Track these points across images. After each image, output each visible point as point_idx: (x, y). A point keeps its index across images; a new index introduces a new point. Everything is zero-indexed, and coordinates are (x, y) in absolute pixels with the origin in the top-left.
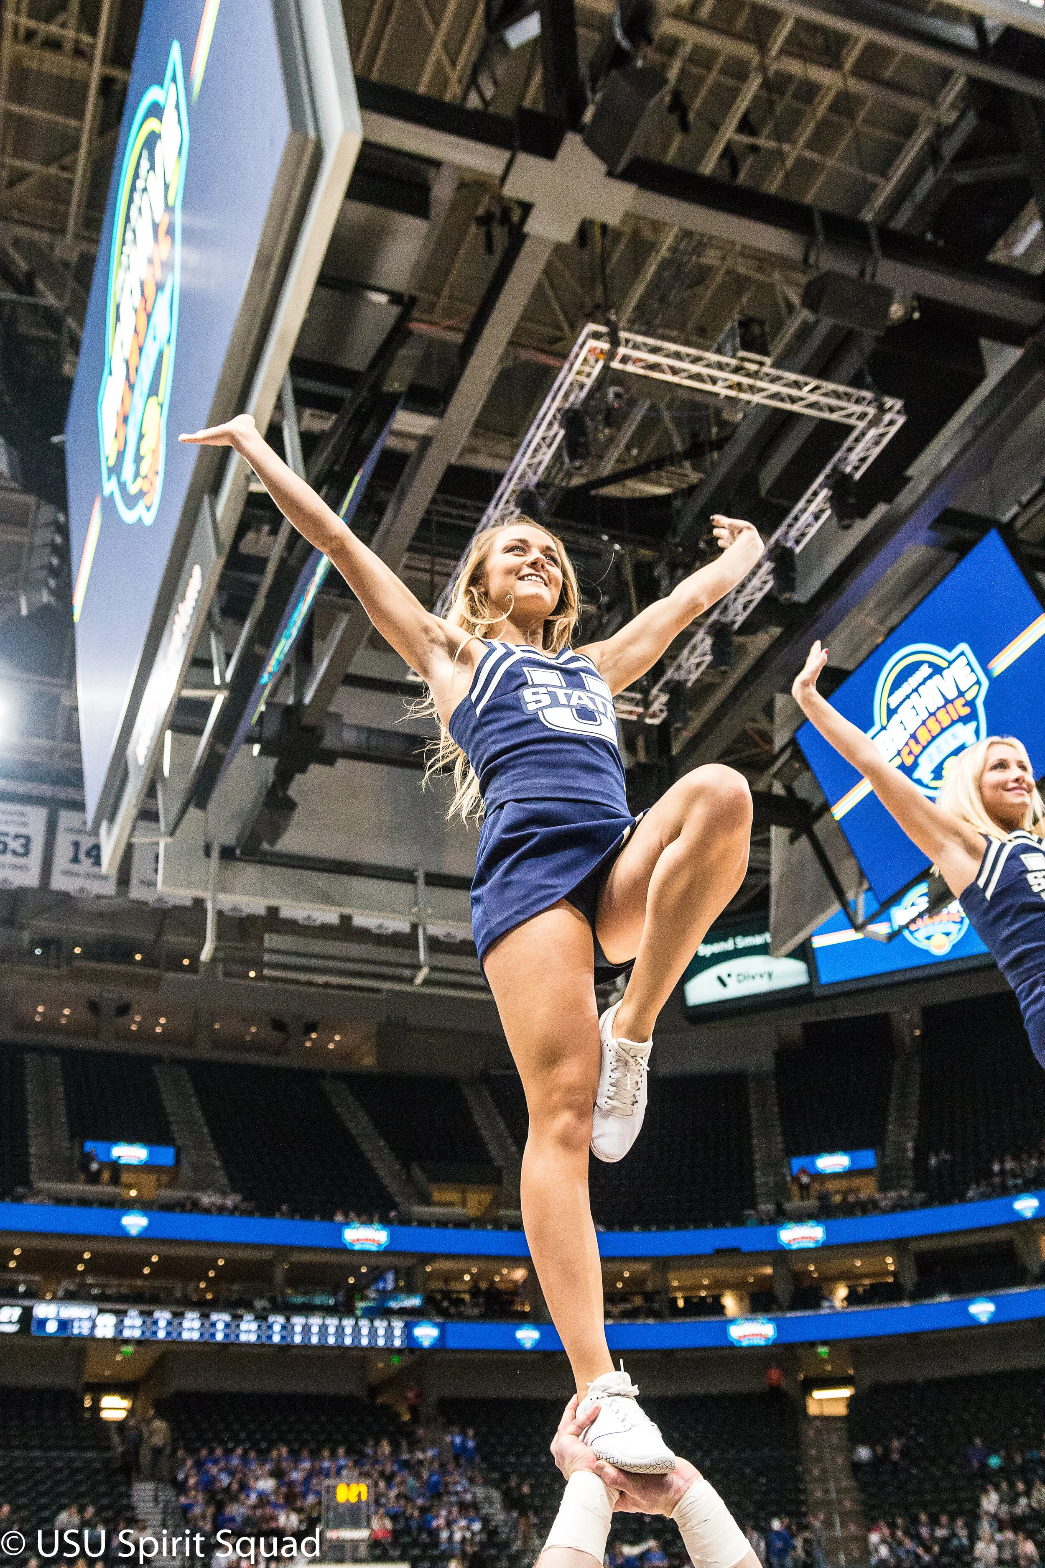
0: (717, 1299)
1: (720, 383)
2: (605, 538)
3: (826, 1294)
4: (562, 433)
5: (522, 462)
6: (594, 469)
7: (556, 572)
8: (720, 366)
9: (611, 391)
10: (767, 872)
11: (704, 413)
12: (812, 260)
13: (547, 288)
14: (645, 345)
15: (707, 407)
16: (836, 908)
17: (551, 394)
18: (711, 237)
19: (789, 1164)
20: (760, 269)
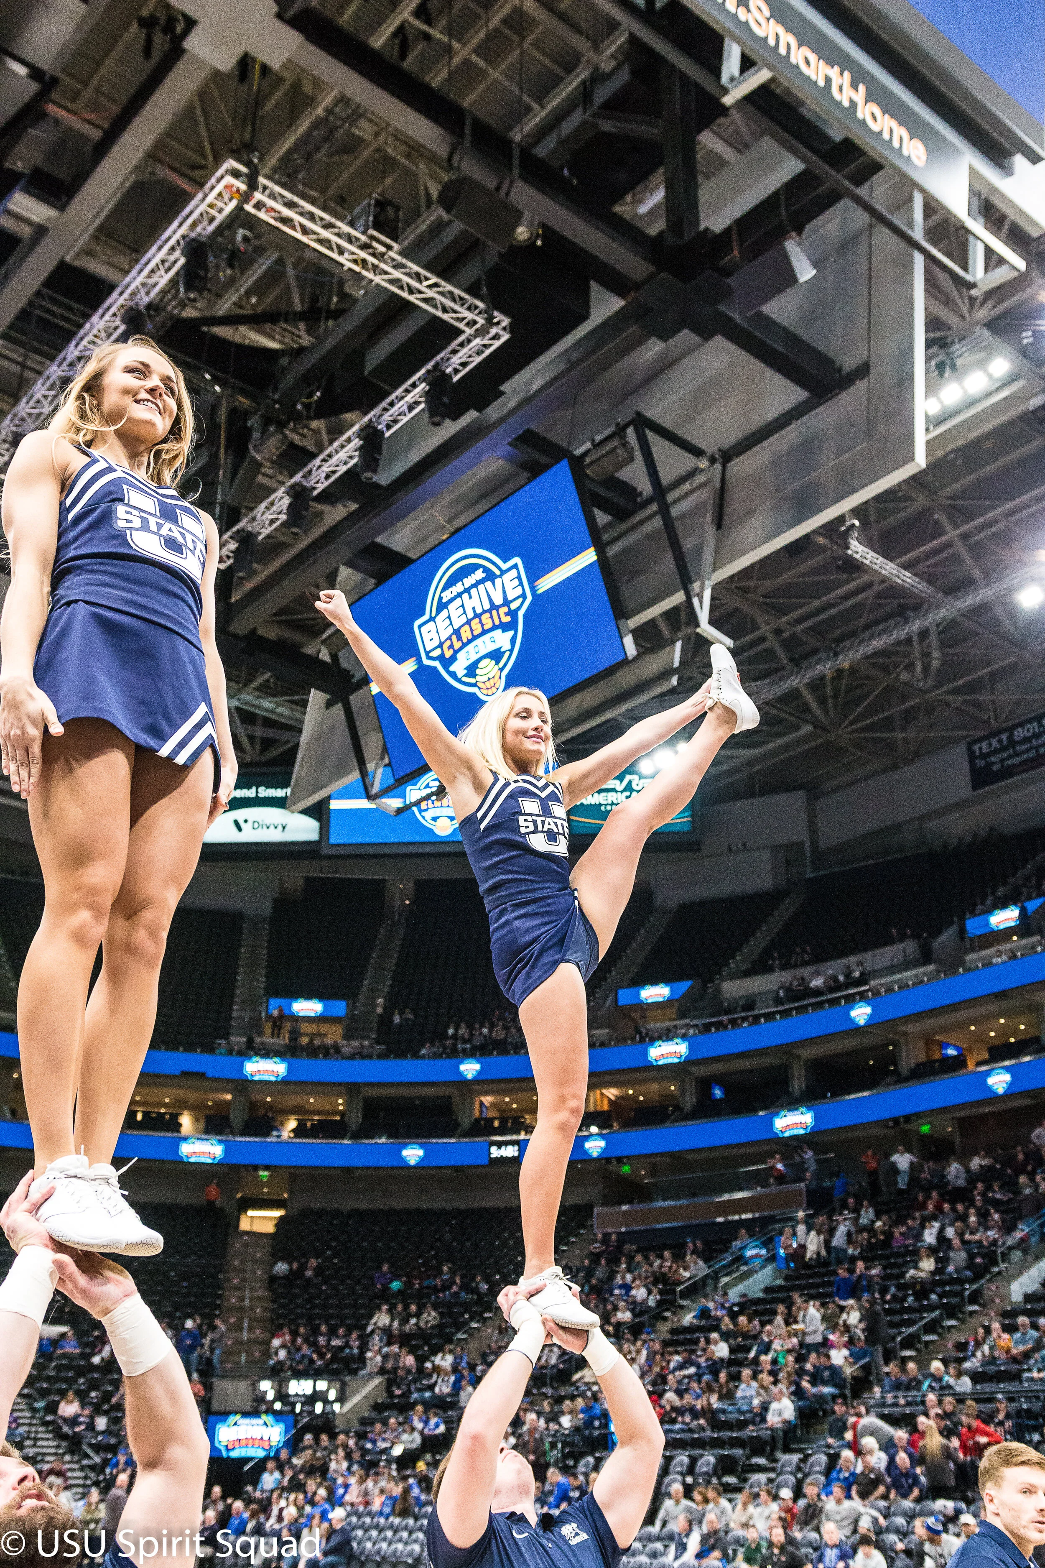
0: (175, 1117)
1: (346, 255)
2: (208, 377)
3: (277, 1124)
4: (183, 261)
5: (136, 279)
6: (211, 305)
7: (172, 403)
8: (350, 239)
9: (241, 233)
10: (300, 731)
11: (327, 279)
12: (455, 163)
13: (199, 113)
14: (282, 196)
15: (332, 275)
16: (355, 776)
17: (179, 219)
18: (365, 110)
19: (267, 1003)
20: (408, 156)
